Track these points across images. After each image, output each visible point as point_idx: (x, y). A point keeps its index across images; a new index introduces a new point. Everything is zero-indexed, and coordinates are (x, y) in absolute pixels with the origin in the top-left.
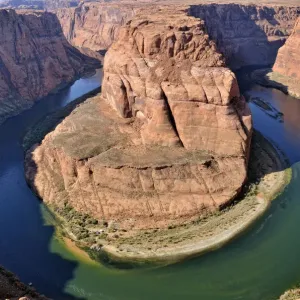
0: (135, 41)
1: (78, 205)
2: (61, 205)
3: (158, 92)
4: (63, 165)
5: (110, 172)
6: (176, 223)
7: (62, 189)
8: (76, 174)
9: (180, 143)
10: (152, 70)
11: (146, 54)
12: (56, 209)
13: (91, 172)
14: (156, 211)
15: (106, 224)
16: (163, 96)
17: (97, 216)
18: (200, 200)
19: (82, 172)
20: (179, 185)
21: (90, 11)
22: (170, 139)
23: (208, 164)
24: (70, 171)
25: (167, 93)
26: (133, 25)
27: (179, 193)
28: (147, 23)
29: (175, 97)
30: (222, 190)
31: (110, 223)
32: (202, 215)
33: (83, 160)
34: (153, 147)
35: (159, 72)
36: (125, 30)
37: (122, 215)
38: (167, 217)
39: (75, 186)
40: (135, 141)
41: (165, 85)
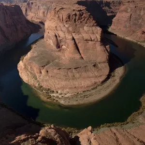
0: (59, 17)
1: (45, 85)
2: (37, 85)
3: (71, 37)
4: (35, 69)
5: (55, 71)
6: (85, 90)
7: (36, 79)
8: (41, 73)
9: (82, 58)
10: (68, 28)
11: (64, 22)
12: (35, 87)
13: (47, 72)
14: (77, 86)
15: (57, 92)
16: (73, 39)
17: (53, 89)
18: (93, 80)
19: (43, 71)
20: (84, 74)
21: (34, 4)
22: (77, 56)
23: (94, 66)
24: (39, 71)
25: (75, 38)
26: (57, 10)
27: (84, 78)
28: (63, 8)
29: (78, 39)
31: (59, 92)
32: (95, 87)
33: (43, 67)
34: (72, 60)
35: (70, 29)
36: (54, 12)
37: (63, 88)
38: (81, 87)
39: (42, 77)
40: (63, 58)
41: (74, 34)
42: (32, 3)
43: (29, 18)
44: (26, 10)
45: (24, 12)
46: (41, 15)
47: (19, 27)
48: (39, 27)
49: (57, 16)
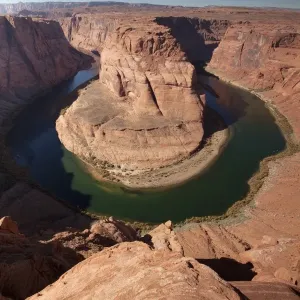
0: (124, 43)
1: (99, 155)
2: (87, 155)
3: (143, 78)
4: (84, 129)
5: (117, 133)
6: (164, 164)
7: (86, 145)
8: (93, 135)
9: (160, 113)
10: (138, 63)
11: (133, 52)
12: (84, 158)
13: (104, 134)
14: (150, 158)
15: (119, 167)
16: (147, 81)
17: (112, 161)
18: (177, 150)
19: (98, 133)
20: (163, 140)
21: (83, 21)
22: (153, 110)
23: (180, 127)
24: (90, 133)
25: (150, 80)
26: (121, 31)
27: (163, 146)
28: (131, 29)
29: (155, 82)
30: (190, 143)
31: (123, 166)
32: (179, 160)
33: (98, 126)
34: (144, 116)
35: (143, 64)
36: (116, 35)
37: (128, 160)
38: (158, 160)
39: (94, 143)
40: (130, 112)
41: (148, 74)
42: (80, 19)
43: (75, 44)
44: (70, 30)
45: (66, 34)
46: (95, 39)
47: (57, 60)
48: (91, 60)
49: (122, 42)
